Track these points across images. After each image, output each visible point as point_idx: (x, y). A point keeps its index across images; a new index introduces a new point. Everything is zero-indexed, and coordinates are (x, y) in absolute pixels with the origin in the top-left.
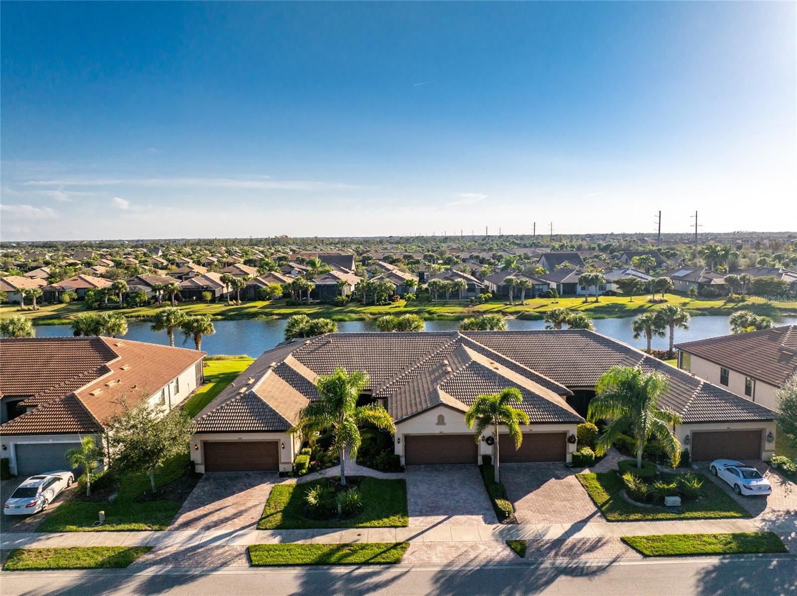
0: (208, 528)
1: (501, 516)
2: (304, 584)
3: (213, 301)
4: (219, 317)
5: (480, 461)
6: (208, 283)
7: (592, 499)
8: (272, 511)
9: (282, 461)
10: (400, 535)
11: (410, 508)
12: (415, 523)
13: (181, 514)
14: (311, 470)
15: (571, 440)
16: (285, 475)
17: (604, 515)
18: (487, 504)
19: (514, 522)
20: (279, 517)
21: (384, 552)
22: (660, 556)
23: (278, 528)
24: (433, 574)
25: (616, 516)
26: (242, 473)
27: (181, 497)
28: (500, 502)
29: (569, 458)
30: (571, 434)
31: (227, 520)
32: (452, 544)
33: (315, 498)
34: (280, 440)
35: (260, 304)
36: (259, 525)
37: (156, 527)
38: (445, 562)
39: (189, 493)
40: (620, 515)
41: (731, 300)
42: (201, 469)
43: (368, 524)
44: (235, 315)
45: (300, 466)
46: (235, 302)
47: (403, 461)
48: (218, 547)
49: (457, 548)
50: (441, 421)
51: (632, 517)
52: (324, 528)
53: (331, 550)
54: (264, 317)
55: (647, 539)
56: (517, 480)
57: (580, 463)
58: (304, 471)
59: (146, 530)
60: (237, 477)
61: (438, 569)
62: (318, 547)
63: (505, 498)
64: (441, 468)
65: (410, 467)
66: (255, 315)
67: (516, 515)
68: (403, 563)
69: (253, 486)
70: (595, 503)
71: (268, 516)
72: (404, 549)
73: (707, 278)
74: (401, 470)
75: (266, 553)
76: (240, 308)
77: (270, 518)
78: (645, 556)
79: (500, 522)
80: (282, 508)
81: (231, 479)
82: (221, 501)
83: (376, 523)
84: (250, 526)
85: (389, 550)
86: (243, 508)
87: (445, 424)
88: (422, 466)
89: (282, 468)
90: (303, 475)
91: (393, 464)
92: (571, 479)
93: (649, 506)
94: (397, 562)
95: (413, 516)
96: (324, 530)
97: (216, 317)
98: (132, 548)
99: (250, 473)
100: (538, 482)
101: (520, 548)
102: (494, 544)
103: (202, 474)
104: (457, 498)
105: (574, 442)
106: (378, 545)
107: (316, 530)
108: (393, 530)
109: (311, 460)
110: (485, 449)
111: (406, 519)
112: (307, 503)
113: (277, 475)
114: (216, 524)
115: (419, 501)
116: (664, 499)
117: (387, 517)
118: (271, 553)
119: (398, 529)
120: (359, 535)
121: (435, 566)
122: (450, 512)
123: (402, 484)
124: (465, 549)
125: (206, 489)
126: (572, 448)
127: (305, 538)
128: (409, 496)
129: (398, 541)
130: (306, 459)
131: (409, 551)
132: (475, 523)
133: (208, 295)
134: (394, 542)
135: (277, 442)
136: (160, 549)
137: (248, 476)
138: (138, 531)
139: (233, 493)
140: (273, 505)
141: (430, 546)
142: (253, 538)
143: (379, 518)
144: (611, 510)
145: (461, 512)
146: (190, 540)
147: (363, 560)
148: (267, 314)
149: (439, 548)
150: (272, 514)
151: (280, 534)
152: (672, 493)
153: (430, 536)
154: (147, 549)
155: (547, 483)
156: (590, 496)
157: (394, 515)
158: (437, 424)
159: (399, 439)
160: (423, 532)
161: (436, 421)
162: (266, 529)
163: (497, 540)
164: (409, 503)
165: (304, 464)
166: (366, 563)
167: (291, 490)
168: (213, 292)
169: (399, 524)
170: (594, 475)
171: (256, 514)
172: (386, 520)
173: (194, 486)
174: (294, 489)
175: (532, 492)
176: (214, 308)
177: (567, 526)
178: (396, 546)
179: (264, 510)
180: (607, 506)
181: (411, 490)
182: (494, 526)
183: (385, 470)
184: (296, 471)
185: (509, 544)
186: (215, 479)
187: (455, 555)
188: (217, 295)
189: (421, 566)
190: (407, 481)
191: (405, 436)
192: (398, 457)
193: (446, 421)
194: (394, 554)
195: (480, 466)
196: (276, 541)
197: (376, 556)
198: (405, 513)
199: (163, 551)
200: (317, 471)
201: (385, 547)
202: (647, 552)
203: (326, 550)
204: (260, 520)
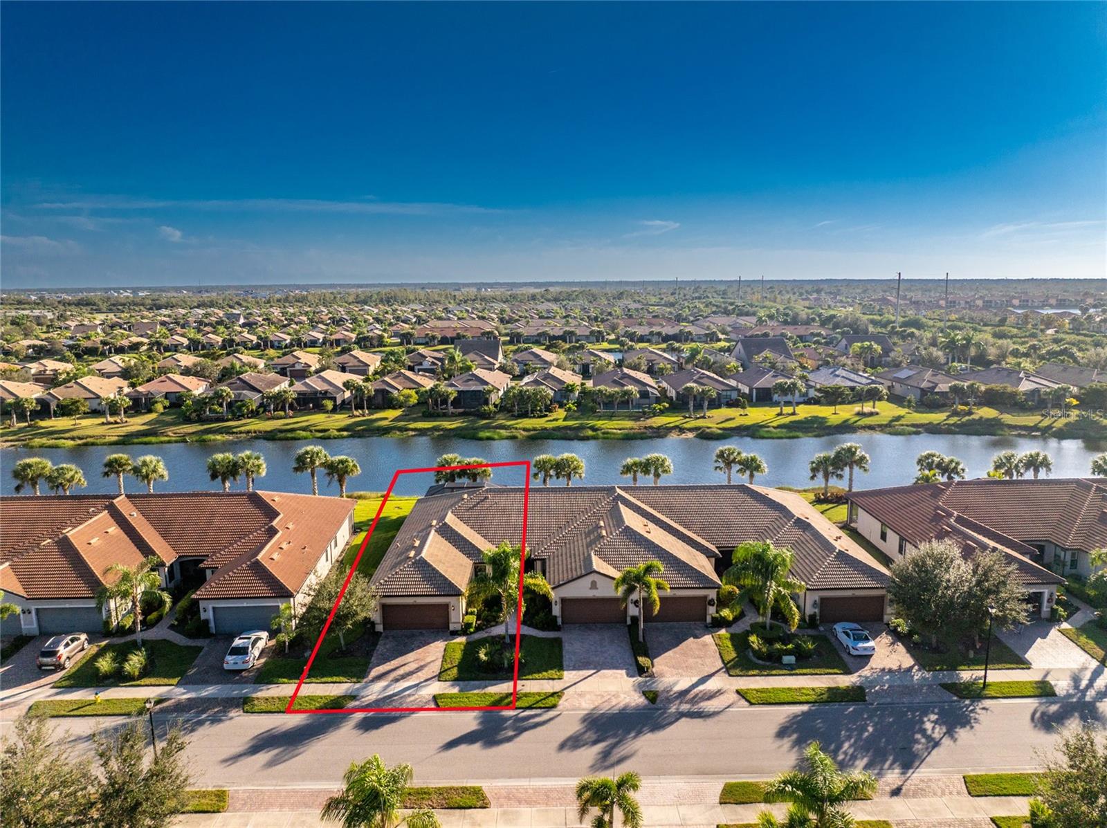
0: (397, 680)
1: (641, 671)
2: (481, 723)
4: (345, 433)
5: (629, 622)
6: (326, 387)
7: (721, 657)
8: (449, 666)
9: (452, 621)
10: (556, 686)
11: (565, 664)
12: (569, 676)
13: (372, 668)
14: (478, 629)
15: (711, 603)
16: (455, 634)
17: (728, 671)
18: (630, 659)
19: (652, 676)
20: (455, 671)
21: (544, 699)
22: (763, 704)
23: (456, 680)
24: (582, 716)
25: (738, 671)
26: (415, 631)
27: (368, 654)
28: (641, 660)
29: (709, 619)
30: (710, 598)
31: (411, 673)
32: (598, 693)
33: (485, 655)
34: (450, 603)
35: (392, 414)
36: (440, 677)
37: (355, 680)
38: (592, 707)
39: (374, 650)
40: (741, 671)
41: (955, 413)
42: (380, 628)
43: (530, 677)
44: (363, 430)
45: (468, 625)
46: (360, 411)
47: (559, 621)
48: (409, 695)
49: (603, 696)
50: (594, 585)
51: (751, 673)
52: (494, 680)
53: (501, 697)
54: (398, 433)
55: (757, 691)
56: (660, 639)
57: (719, 623)
58: (472, 630)
59: (346, 682)
61: (586, 712)
62: (491, 695)
63: (646, 655)
64: (594, 627)
65: (565, 626)
66: (386, 431)
67: (654, 670)
68: (559, 708)
69: (429, 644)
70: (723, 661)
71: (446, 670)
72: (560, 697)
73: (933, 383)
74: (558, 629)
75: (449, 700)
76: (367, 420)
77: (449, 672)
78: (751, 704)
79: (640, 676)
80: (457, 663)
81: (408, 637)
82: (403, 657)
83: (536, 676)
84: (432, 678)
85: (547, 697)
86: (422, 663)
87: (597, 589)
88: (577, 625)
89: (452, 627)
90: (471, 633)
91: (550, 624)
92: (708, 639)
93: (768, 664)
94: (554, 706)
95: (567, 670)
96: (495, 682)
97: (342, 433)
98: (340, 697)
99: (423, 631)
100: (677, 641)
101: (652, 696)
102: (633, 693)
103: (381, 633)
104: (606, 655)
105: (713, 605)
106: (539, 694)
107: (487, 682)
108: (550, 681)
109: (478, 619)
110: (633, 611)
111: (561, 672)
112: (478, 658)
113: (449, 634)
114: (403, 677)
115: (573, 658)
116: (781, 658)
117: (546, 671)
118: (454, 700)
119: (555, 681)
120: (523, 686)
121: (584, 710)
122: (599, 667)
123: (558, 643)
124: (609, 697)
125: (387, 647)
126: (712, 610)
127: (479, 688)
128: (564, 653)
129: (555, 691)
130: (472, 619)
131: (564, 698)
132: (619, 676)
133: (329, 405)
134: (552, 691)
135: (448, 605)
136: (363, 697)
137: (422, 634)
138: (340, 683)
139: (412, 650)
140: (448, 661)
141: (581, 695)
142: (436, 688)
143: (539, 672)
144: (734, 667)
145: (608, 667)
146: (384, 690)
147: (527, 705)
148: (402, 429)
149: (588, 696)
150: (449, 669)
151: (458, 685)
152: (788, 653)
153: (581, 687)
154: (353, 697)
155: (685, 642)
156: (720, 654)
157: (551, 669)
158: (590, 589)
159: (556, 602)
160: (575, 684)
161: (590, 586)
162: (446, 681)
163: (635, 691)
164: (564, 658)
165: (472, 623)
166: (530, 708)
167: (462, 647)
168: (334, 399)
169: (556, 677)
170: (728, 635)
171: (435, 668)
172: (544, 673)
173: (377, 644)
174: (465, 646)
175: (670, 649)
176: (337, 421)
177: (695, 680)
178: (553, 694)
179: (442, 664)
180: (733, 663)
181: (567, 647)
182: (635, 679)
183: (543, 629)
184: (465, 631)
185: (644, 693)
186: (394, 637)
187: (600, 702)
188: (339, 402)
189: (573, 710)
190: (563, 640)
191: (561, 600)
192: (556, 617)
193: (598, 586)
194: (552, 701)
195: (629, 626)
196: (455, 690)
197: (537, 702)
198: (561, 667)
199: (366, 699)
200: (483, 630)
201: (545, 695)
202: (753, 701)
203: (497, 697)
204: (440, 673)
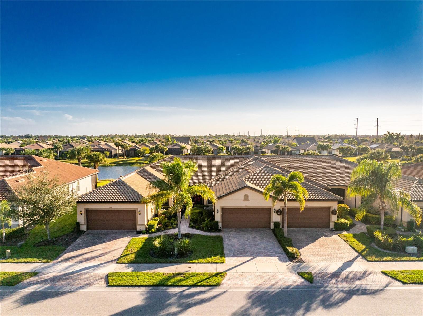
0: (81, 262)
1: (291, 257)
3: (111, 157)
5: (272, 226)
6: (108, 147)
7: (353, 248)
8: (129, 252)
9: (139, 223)
10: (220, 268)
11: (226, 252)
12: (230, 261)
13: (65, 253)
14: (158, 230)
15: (334, 212)
16: (140, 233)
17: (364, 257)
18: (281, 250)
19: (301, 261)
20: (133, 255)
21: (208, 278)
23: (132, 262)
24: (245, 293)
25: (373, 258)
28: (290, 249)
29: (332, 225)
31: (96, 257)
32: (258, 274)
33: (159, 243)
34: (137, 209)
35: (137, 159)
36: (117, 261)
37: (45, 261)
38: (254, 286)
40: (377, 257)
42: (84, 228)
43: (196, 261)
45: (151, 226)
46: (123, 157)
49: (262, 277)
50: (246, 198)
51: (385, 259)
52: (164, 263)
53: (170, 276)
57: (339, 228)
58: (153, 230)
59: (37, 263)
60: (108, 234)
61: (250, 290)
62: (159, 275)
63: (291, 245)
64: (246, 230)
65: (224, 229)
66: (133, 164)
67: (302, 257)
68: (222, 286)
70: (356, 251)
71: (125, 255)
72: (223, 277)
73: (389, 148)
74: (220, 231)
75: (120, 278)
76: (126, 160)
77: (127, 257)
79: (291, 261)
80: (136, 251)
81: (104, 234)
83: (202, 260)
84: (111, 261)
85: (211, 277)
86: (107, 251)
87: (248, 200)
88: (233, 229)
89: (138, 228)
90: (152, 233)
91: (214, 227)
92: (335, 237)
94: (217, 285)
95: (228, 257)
96: (165, 265)
97: (112, 164)
99: (117, 231)
100: (314, 239)
101: (309, 278)
102: (289, 274)
103: (85, 232)
104: (258, 247)
105: (335, 214)
106: (203, 274)
107: (159, 264)
108: (214, 265)
109: (159, 224)
110: (276, 218)
111: (223, 258)
112: (153, 246)
113: (136, 233)
114: (87, 260)
115: (233, 249)
116: (405, 248)
117: (210, 257)
118: (124, 278)
119: (218, 265)
120: (190, 268)
121: (247, 288)
122: (255, 254)
123: (220, 239)
124: (268, 277)
125: (85, 240)
126: (334, 218)
127: (150, 269)
128: (225, 246)
129: (218, 272)
130: (155, 223)
131: (226, 278)
132: (273, 261)
133: (108, 153)
134: (215, 272)
135: (136, 210)
136: (44, 274)
138: (31, 263)
139: (104, 242)
140: (130, 249)
141: (242, 275)
142: (113, 268)
143: (204, 257)
144: (369, 254)
145: (262, 255)
146: (66, 269)
147: (192, 283)
149: (249, 277)
150: (128, 254)
151: (132, 267)
152: (411, 244)
153: (241, 269)
154: (35, 274)
155: (319, 239)
156: (351, 246)
157: (215, 255)
158: (244, 200)
159: (218, 210)
160: (236, 267)
161: (243, 198)
162: (123, 263)
163: (291, 272)
164: (225, 249)
166: (195, 286)
167: (144, 241)
168: (111, 152)
169: (219, 261)
170: (352, 235)
171: (117, 254)
172: (208, 259)
174: (146, 240)
175: (310, 244)
176: (111, 160)
177: (340, 264)
178: (216, 275)
179: (123, 252)
180: (365, 252)
181: (226, 242)
182: (287, 263)
183: (208, 231)
185: (300, 275)
186: (93, 234)
187: (261, 281)
188: (113, 154)
189: (236, 288)
190: (223, 237)
191: (222, 208)
192: (217, 222)
193: (249, 198)
194: (215, 280)
195: (272, 230)
196: (130, 270)
197: (202, 281)
198: (223, 255)
199: (45, 276)
200: (162, 231)
201: (209, 275)
202: (405, 281)
203: (165, 277)
204: (120, 258)
